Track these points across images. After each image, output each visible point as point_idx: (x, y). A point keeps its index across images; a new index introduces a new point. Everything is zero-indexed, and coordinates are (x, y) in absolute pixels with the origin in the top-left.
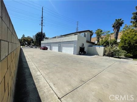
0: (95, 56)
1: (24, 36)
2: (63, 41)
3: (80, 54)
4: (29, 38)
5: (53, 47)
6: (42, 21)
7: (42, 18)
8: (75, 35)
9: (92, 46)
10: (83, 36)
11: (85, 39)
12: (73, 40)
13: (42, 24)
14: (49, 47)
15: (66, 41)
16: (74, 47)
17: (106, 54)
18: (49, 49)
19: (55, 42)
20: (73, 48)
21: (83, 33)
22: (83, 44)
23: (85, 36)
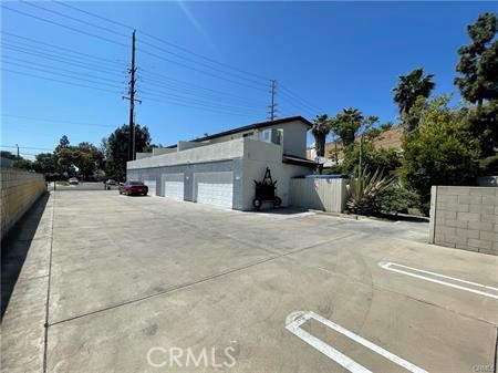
0: (310, 213)
1: (65, 141)
2: (201, 160)
3: (257, 209)
4: (84, 148)
5: (169, 185)
6: (133, 82)
7: (133, 71)
8: (245, 136)
9: (303, 177)
10: (269, 141)
12: (230, 157)
13: (132, 93)
14: (154, 183)
16: (235, 181)
17: (352, 205)
19: (173, 164)
20: (232, 185)
21: (269, 131)
22: (268, 171)
23: (276, 140)
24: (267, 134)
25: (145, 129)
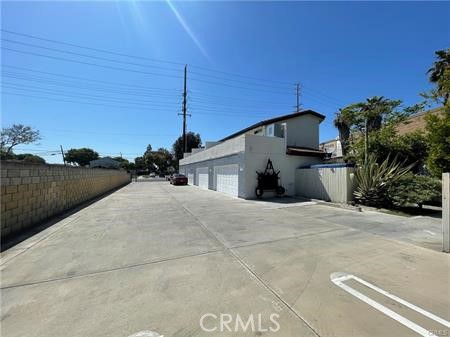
0: (313, 203)
1: (149, 148)
2: (218, 156)
3: (259, 198)
4: (161, 152)
5: (201, 177)
6: (185, 102)
7: (185, 94)
8: (256, 133)
9: (308, 167)
10: (272, 135)
11: (282, 143)
12: (236, 152)
13: (185, 110)
14: (192, 175)
15: (223, 155)
16: (240, 173)
17: (359, 195)
18: (190, 183)
19: (203, 160)
21: (272, 126)
22: (270, 162)
23: (279, 133)
24: (270, 129)
25: (198, 136)
